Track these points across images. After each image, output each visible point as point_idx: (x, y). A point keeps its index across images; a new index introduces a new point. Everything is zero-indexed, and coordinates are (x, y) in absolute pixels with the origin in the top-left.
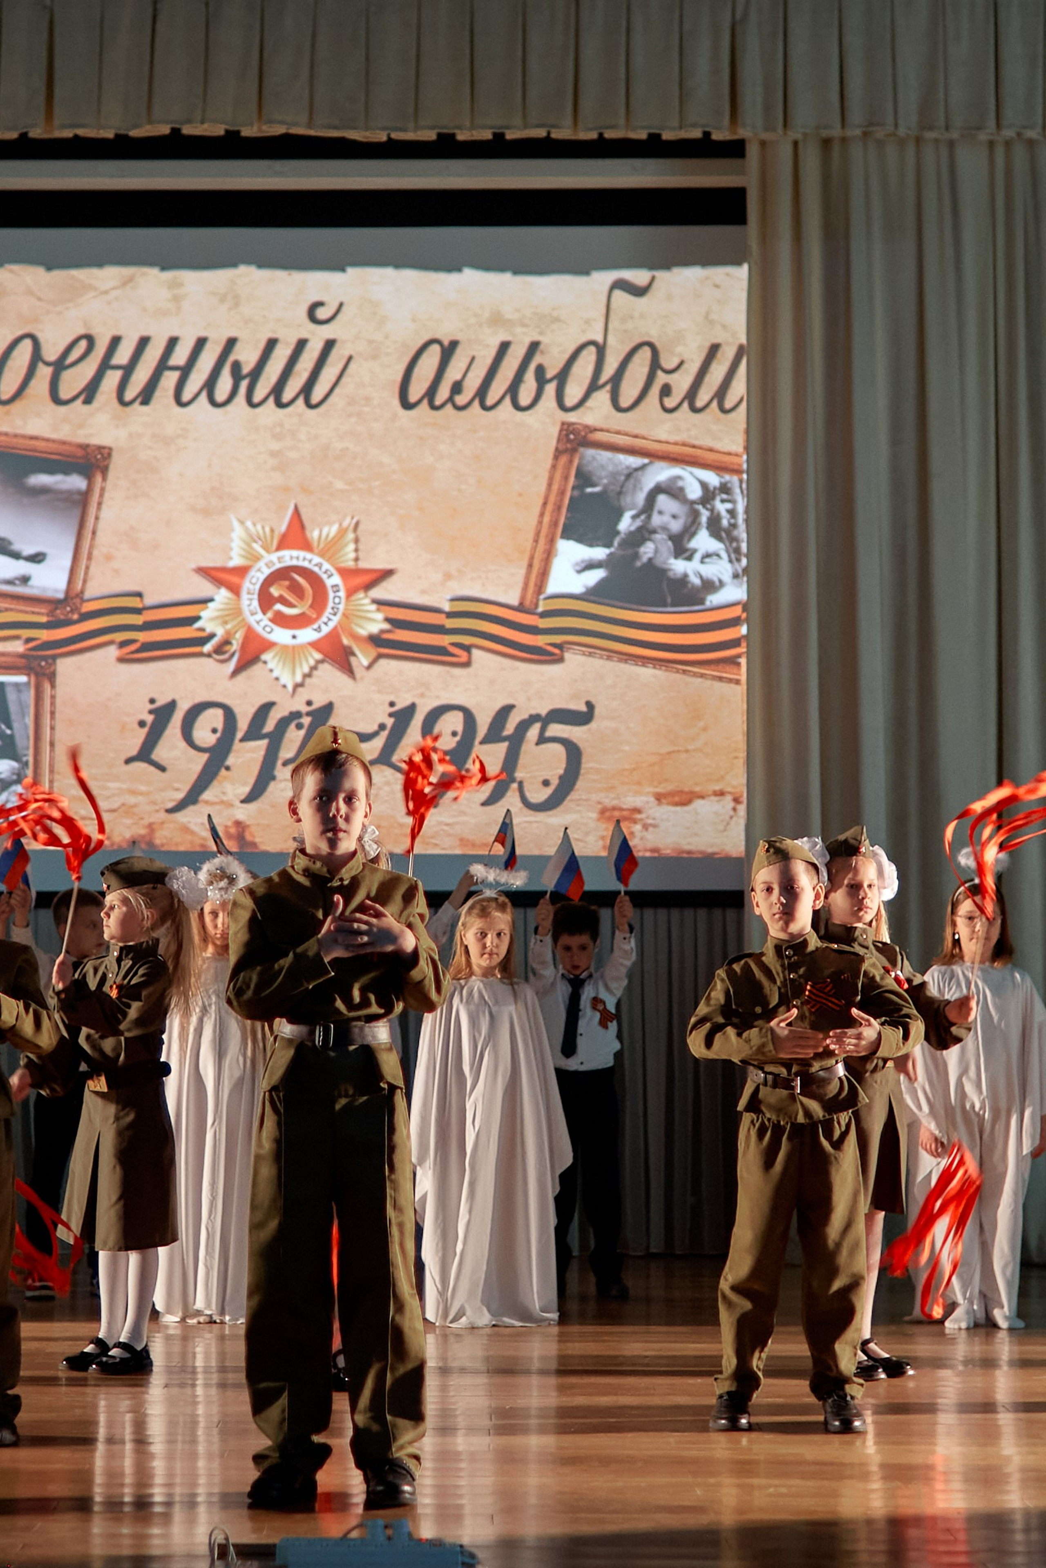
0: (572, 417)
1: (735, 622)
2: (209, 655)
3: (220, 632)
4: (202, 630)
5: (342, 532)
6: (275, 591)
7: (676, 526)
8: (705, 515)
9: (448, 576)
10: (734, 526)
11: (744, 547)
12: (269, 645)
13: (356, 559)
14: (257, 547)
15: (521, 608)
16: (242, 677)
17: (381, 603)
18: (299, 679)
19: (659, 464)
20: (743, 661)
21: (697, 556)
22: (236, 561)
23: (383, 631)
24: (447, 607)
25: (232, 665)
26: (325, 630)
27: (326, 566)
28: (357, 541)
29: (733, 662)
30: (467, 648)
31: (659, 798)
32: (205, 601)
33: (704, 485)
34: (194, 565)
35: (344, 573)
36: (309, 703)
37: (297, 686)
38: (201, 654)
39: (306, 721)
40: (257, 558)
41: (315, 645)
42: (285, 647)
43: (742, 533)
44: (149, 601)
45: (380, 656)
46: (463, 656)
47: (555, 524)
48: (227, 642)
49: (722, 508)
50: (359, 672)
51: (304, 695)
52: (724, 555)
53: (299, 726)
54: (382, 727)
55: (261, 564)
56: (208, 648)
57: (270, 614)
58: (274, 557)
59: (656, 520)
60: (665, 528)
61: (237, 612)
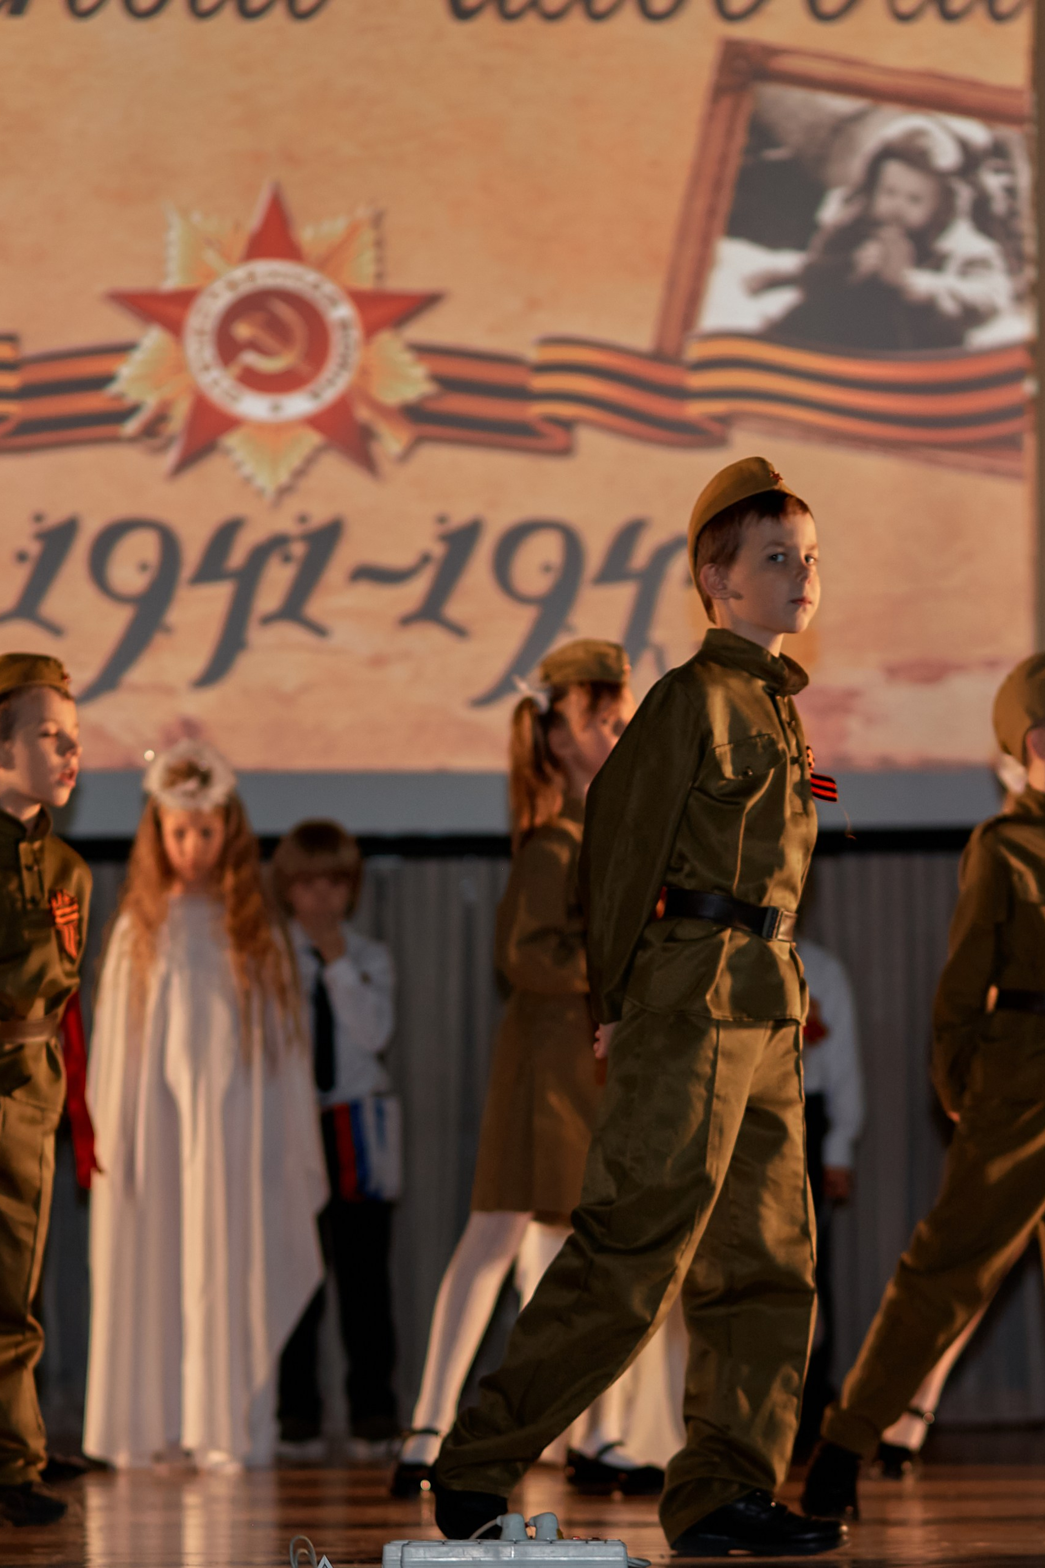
0: (741, 31)
1: (1013, 377)
2: (132, 440)
3: (151, 402)
4: (119, 397)
5: (353, 230)
6: (243, 331)
7: (916, 214)
8: (964, 195)
9: (533, 304)
10: (1013, 213)
11: (1030, 247)
12: (231, 423)
13: (379, 276)
14: (211, 257)
15: (658, 356)
16: (191, 478)
17: (422, 351)
18: (284, 477)
19: (888, 110)
20: (1029, 442)
21: (953, 266)
22: (172, 282)
23: (426, 398)
24: (534, 355)
25: (172, 456)
26: (330, 395)
27: (329, 288)
28: (379, 244)
29: (1011, 443)
30: (567, 425)
31: (893, 672)
32: (123, 349)
33: (964, 146)
34: (103, 286)
35: (360, 299)
36: (303, 519)
37: (284, 491)
38: (115, 440)
39: (298, 549)
40: (211, 275)
41: (314, 422)
42: (261, 427)
43: (1026, 225)
44: (30, 347)
45: (418, 441)
46: (558, 437)
47: (711, 212)
48: (160, 418)
49: (993, 182)
50: (386, 466)
51: (293, 506)
52: (998, 261)
53: (287, 559)
54: (426, 559)
55: (219, 286)
56: (131, 427)
57: (235, 370)
58: (239, 273)
59: (884, 205)
60: (897, 219)
61: (180, 367)
